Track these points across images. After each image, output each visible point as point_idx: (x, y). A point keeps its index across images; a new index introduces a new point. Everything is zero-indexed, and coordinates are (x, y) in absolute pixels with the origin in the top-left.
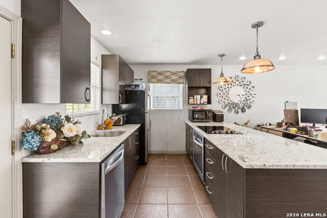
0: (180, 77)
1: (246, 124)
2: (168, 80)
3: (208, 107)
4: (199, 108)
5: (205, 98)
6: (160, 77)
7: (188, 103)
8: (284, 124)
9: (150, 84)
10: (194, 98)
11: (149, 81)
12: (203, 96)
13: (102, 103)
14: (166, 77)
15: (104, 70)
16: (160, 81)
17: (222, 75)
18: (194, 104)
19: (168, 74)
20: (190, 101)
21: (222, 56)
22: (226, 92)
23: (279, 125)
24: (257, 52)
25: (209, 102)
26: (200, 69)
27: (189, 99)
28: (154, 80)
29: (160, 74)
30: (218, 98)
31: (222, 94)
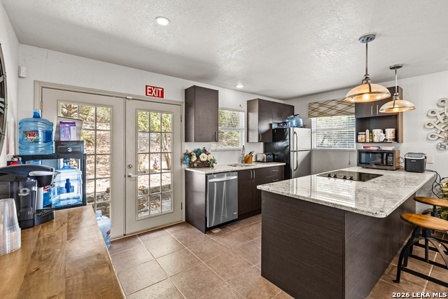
2: (333, 112)
6: (322, 109)
7: (357, 141)
9: (312, 119)
10: (365, 134)
11: (310, 116)
13: (248, 141)
14: (330, 108)
15: (250, 114)
16: (322, 114)
17: (395, 97)
18: (365, 142)
19: (333, 104)
20: (359, 138)
21: (396, 68)
24: (367, 74)
25: (397, 139)
27: (357, 135)
28: (316, 113)
29: (321, 105)
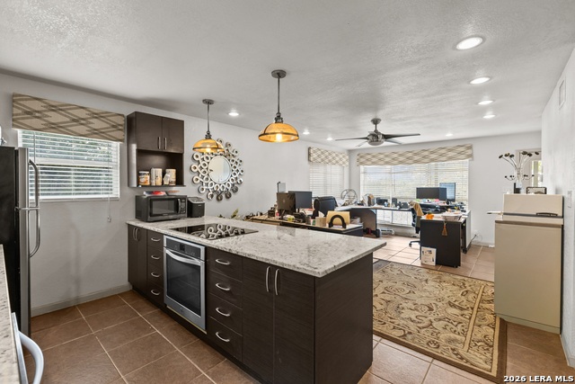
0: (113, 126)
1: (234, 216)
2: (82, 129)
3: (178, 191)
4: (163, 194)
5: (171, 174)
7: (138, 185)
8: (276, 211)
9: (19, 131)
10: (150, 174)
11: (16, 122)
12: (167, 170)
17: (208, 136)
18: (150, 186)
19: (81, 114)
20: (142, 180)
21: (209, 102)
22: (205, 165)
23: (271, 213)
25: (179, 181)
26: (162, 117)
27: (139, 174)
28: (35, 122)
29: (54, 108)
30: (191, 176)
31: (198, 169)
